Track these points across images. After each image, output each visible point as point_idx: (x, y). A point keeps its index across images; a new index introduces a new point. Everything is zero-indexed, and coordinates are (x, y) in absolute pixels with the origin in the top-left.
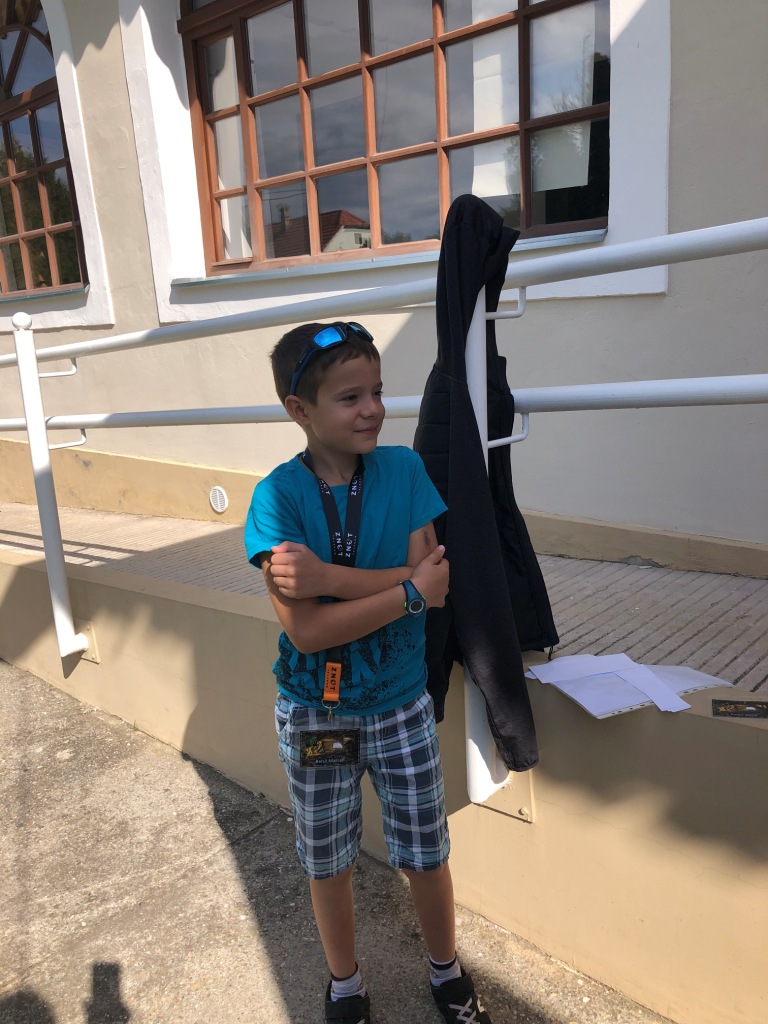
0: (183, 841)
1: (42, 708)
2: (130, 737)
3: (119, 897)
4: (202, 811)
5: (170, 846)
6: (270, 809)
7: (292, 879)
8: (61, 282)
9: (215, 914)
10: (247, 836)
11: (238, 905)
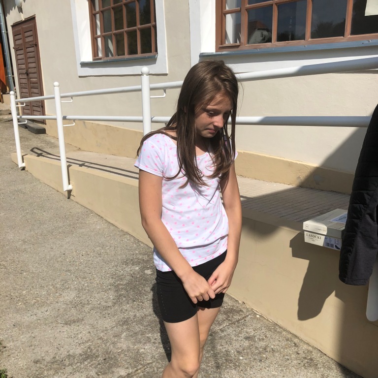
1: (135, 250)
6: (248, 310)
7: (263, 344)
8: (143, 52)
9: (228, 354)
10: (238, 321)
11: (238, 352)
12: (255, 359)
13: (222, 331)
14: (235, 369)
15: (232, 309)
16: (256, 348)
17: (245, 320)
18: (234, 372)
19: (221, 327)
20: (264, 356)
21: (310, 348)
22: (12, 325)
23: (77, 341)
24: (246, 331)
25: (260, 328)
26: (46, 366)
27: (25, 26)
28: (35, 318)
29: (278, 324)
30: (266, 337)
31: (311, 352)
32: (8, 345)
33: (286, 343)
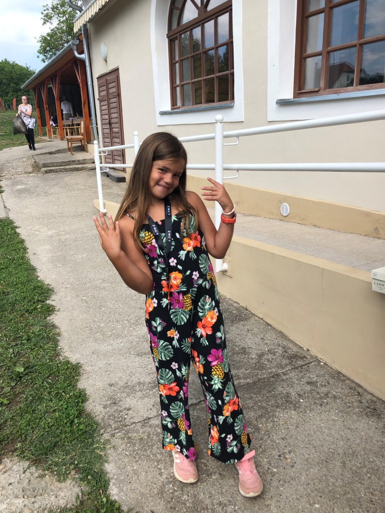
0: (272, 362)
2: (244, 312)
3: (245, 378)
4: (279, 351)
5: (266, 363)
6: (312, 357)
7: (325, 390)
8: (220, 100)
9: (288, 396)
10: (301, 366)
11: (299, 395)
12: (315, 403)
13: (284, 374)
14: (295, 410)
15: (296, 355)
16: (318, 393)
17: (309, 367)
18: (293, 412)
19: (284, 370)
20: (325, 401)
21: (374, 399)
22: (91, 352)
23: (147, 371)
24: (309, 376)
25: (324, 375)
26: (119, 390)
27: (109, 78)
28: (111, 348)
29: (342, 372)
30: (329, 384)
31: (376, 402)
32: (87, 369)
33: (349, 391)
